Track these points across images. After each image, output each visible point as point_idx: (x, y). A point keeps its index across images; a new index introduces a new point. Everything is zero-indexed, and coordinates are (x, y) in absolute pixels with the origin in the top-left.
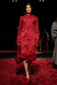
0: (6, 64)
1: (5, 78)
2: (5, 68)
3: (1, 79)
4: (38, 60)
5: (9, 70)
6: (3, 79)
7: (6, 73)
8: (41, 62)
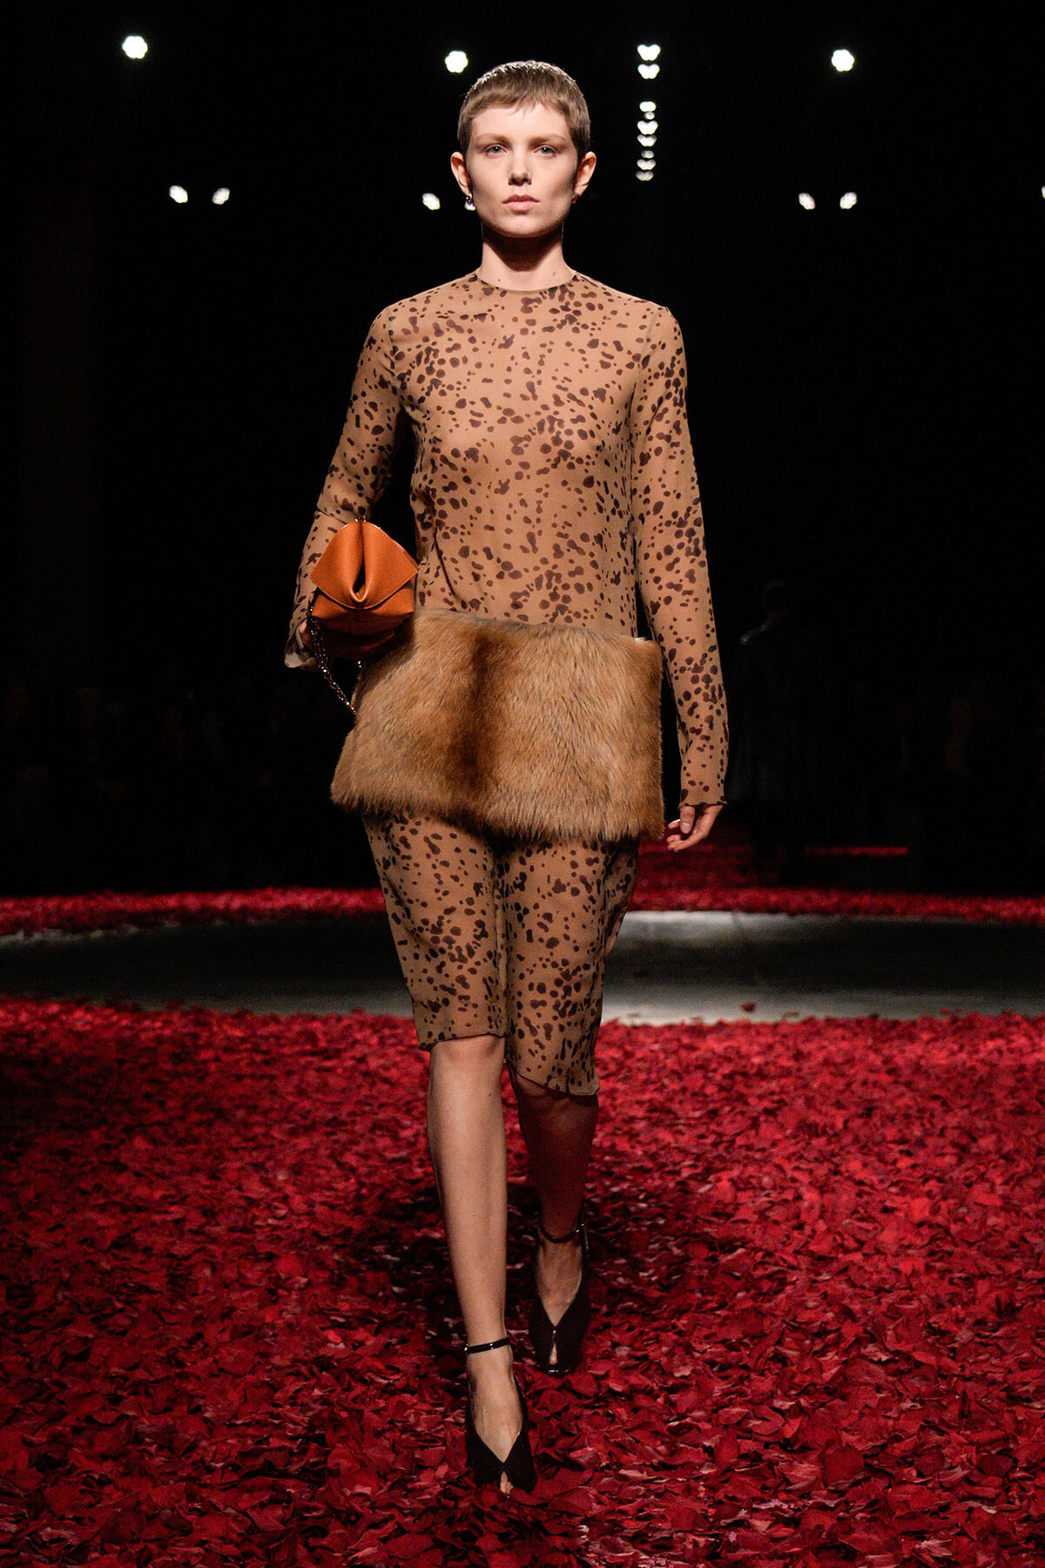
0: (312, 1077)
1: (283, 1268)
2: (293, 1133)
3: (226, 1285)
4: (756, 1018)
5: (350, 1159)
6: (253, 1274)
7: (298, 1203)
8: (799, 1056)
